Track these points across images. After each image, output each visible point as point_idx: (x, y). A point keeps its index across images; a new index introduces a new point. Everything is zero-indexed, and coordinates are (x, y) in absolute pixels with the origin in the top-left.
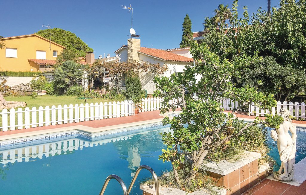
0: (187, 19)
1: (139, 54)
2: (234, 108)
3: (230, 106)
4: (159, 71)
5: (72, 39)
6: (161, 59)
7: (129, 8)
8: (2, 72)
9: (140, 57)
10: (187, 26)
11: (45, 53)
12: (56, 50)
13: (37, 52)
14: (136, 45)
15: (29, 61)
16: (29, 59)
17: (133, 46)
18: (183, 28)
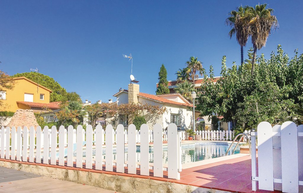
0: (163, 68)
1: (138, 97)
2: (228, 139)
3: (225, 137)
4: (158, 112)
5: (52, 83)
6: (160, 102)
7: (129, 57)
8: (2, 112)
9: (139, 100)
10: (162, 75)
11: (32, 96)
12: (42, 93)
13: (25, 95)
14: (136, 89)
15: (18, 103)
16: (17, 101)
17: (134, 90)
18: (159, 77)
